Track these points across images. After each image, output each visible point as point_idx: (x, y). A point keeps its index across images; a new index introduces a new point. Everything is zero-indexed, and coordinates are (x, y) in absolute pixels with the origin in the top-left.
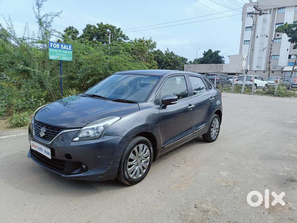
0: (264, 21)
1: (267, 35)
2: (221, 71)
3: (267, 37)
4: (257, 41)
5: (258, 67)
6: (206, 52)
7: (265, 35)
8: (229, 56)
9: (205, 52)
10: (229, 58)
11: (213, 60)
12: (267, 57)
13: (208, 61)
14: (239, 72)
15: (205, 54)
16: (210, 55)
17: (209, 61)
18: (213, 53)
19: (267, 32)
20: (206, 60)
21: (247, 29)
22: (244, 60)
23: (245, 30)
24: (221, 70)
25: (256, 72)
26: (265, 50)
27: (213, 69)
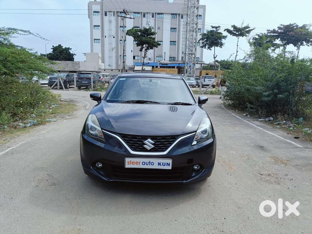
0: (110, 22)
1: (114, 36)
2: (78, 69)
3: (114, 37)
4: (106, 40)
5: (109, 65)
6: (55, 46)
7: (112, 35)
8: (85, 54)
9: (53, 46)
10: (85, 56)
11: (64, 56)
12: (116, 56)
13: (58, 58)
14: (97, 70)
15: (55, 49)
16: (60, 51)
17: (60, 57)
18: (63, 49)
19: (113, 33)
20: (56, 56)
21: (95, 27)
22: (100, 59)
23: (93, 28)
24: (78, 67)
25: (112, 71)
26: (114, 50)
27: (69, 66)
